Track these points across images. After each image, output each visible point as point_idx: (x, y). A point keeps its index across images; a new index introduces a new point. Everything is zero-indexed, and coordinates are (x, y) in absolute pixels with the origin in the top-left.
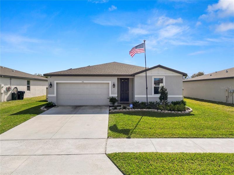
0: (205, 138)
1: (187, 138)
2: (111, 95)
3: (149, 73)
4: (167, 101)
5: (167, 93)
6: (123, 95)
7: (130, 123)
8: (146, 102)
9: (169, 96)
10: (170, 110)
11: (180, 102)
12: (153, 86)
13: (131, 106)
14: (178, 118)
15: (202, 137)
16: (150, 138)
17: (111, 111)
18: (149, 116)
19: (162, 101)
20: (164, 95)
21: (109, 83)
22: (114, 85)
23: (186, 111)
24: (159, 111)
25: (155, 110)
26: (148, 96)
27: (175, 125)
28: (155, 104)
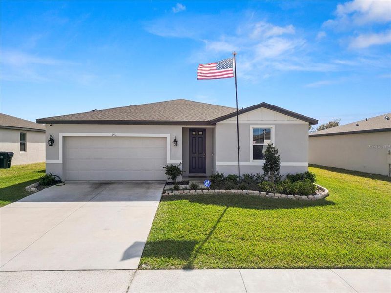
0: (370, 268)
1: (328, 268)
2: (170, 162)
3: (243, 119)
4: (278, 174)
5: (278, 157)
6: (194, 161)
7: (199, 225)
8: (238, 175)
9: (281, 164)
10: (285, 192)
11: (304, 174)
12: (252, 143)
13: (206, 184)
14: (303, 210)
15: (363, 265)
16: (241, 268)
17: (165, 194)
18: (242, 207)
19: (269, 173)
20: (272, 160)
21: (166, 138)
22: (176, 141)
23: (316, 194)
24: (264, 194)
25: (255, 192)
26: (241, 164)
27: (298, 228)
28: (255, 178)
